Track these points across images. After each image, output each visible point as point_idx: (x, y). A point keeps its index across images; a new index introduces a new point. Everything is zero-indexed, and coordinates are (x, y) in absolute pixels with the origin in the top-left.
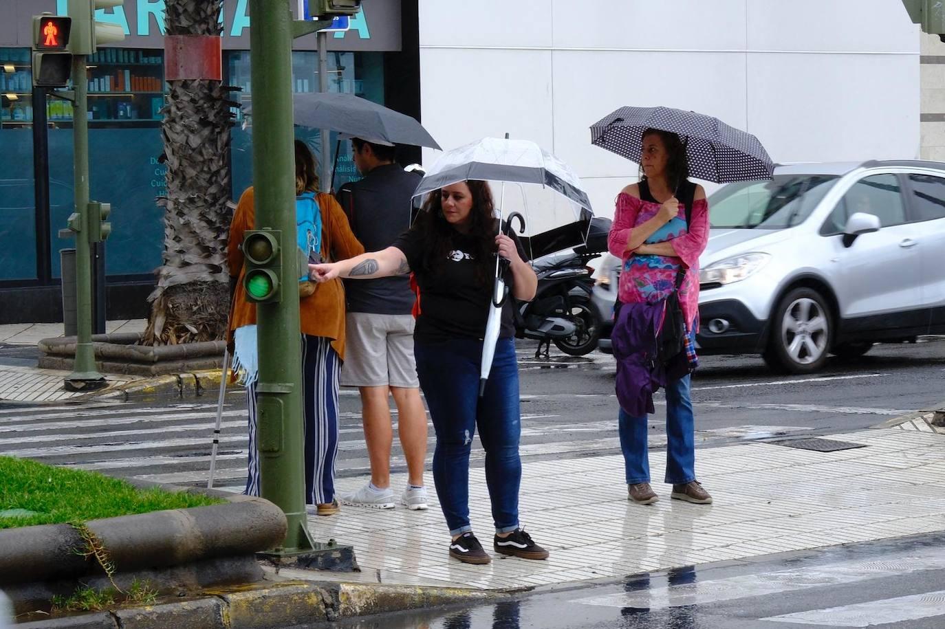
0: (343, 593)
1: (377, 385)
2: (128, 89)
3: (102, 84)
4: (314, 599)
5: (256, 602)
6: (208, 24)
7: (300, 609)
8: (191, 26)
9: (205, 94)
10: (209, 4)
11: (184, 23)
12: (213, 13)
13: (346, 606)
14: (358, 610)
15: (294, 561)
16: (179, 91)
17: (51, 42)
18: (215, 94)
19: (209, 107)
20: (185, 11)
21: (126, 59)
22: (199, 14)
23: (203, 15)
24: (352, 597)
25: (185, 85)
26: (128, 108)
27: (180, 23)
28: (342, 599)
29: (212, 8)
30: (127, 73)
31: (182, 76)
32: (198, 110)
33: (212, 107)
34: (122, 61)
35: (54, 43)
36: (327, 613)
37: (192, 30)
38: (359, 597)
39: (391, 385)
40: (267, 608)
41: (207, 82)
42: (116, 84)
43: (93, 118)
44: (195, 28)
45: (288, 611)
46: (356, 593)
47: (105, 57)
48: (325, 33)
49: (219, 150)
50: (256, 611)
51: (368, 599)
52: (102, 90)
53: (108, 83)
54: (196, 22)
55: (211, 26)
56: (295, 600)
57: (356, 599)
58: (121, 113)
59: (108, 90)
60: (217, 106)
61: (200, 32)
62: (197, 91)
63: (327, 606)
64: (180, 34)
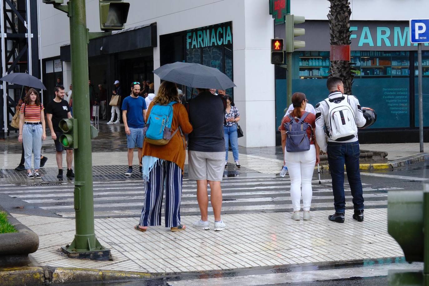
0: (55, 274)
1: (201, 179)
2: (378, 65)
3: (368, 63)
4: (38, 276)
5: (5, 276)
6: (344, 41)
7: (30, 280)
8: (337, 42)
9: (343, 66)
10: (344, 34)
11: (335, 40)
12: (346, 37)
13: (56, 279)
14: (63, 281)
15: (77, 256)
16: (334, 65)
17: (277, 48)
18: (346, 66)
19: (343, 70)
20: (336, 36)
21: (377, 55)
22: (340, 37)
23: (342, 37)
24: (60, 275)
25: (335, 63)
26: (378, 71)
27: (334, 41)
28: (54, 276)
29: (346, 35)
30: (378, 59)
31: (334, 60)
32: (340, 71)
33: (345, 70)
34: (376, 55)
35: (278, 48)
36: (45, 282)
37: (338, 43)
38: (64, 275)
39: (208, 180)
40: (11, 279)
41: (343, 61)
42: (373, 63)
43: (365, 75)
44: (339, 42)
45: (23, 281)
46: (63, 274)
47: (369, 54)
48: (421, 44)
49: (347, 86)
50: (5, 280)
51: (70, 276)
52: (368, 65)
53: (370, 63)
54: (339, 40)
55: (345, 41)
56: (28, 276)
57: (62, 276)
58: (375, 73)
59: (370, 65)
60: (347, 70)
61: (341, 44)
62: (339, 65)
63: (46, 279)
64: (334, 44)
